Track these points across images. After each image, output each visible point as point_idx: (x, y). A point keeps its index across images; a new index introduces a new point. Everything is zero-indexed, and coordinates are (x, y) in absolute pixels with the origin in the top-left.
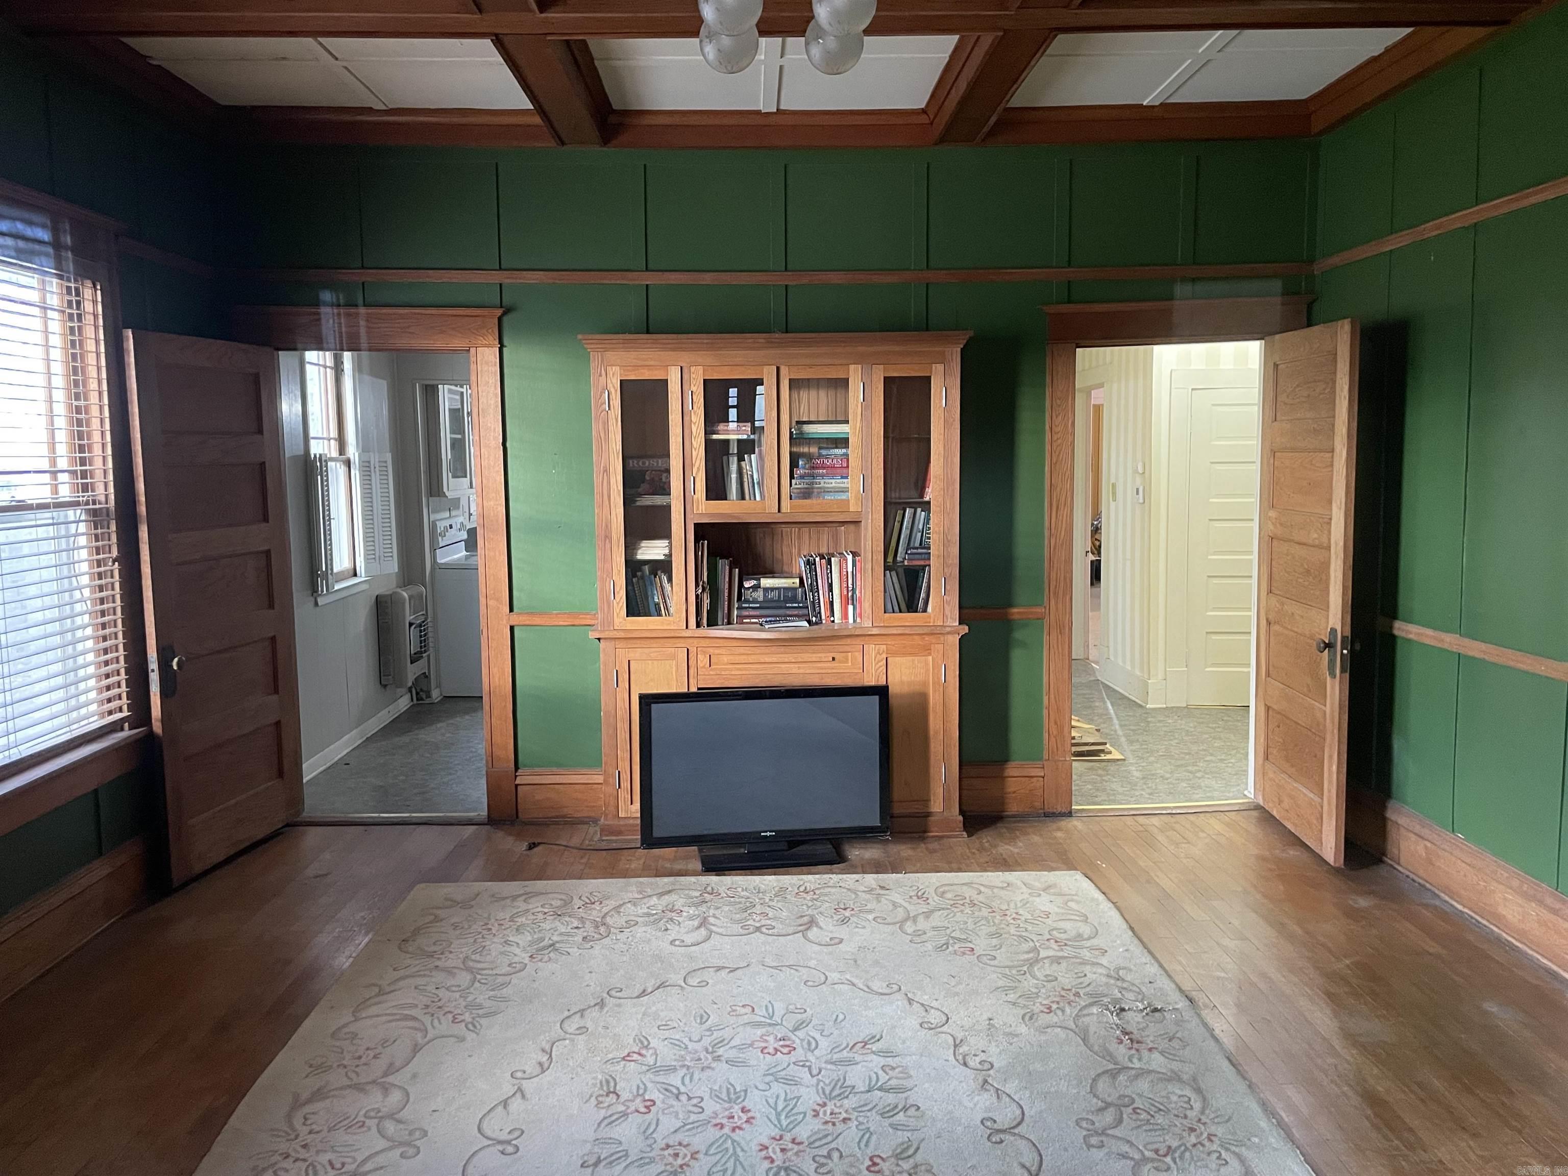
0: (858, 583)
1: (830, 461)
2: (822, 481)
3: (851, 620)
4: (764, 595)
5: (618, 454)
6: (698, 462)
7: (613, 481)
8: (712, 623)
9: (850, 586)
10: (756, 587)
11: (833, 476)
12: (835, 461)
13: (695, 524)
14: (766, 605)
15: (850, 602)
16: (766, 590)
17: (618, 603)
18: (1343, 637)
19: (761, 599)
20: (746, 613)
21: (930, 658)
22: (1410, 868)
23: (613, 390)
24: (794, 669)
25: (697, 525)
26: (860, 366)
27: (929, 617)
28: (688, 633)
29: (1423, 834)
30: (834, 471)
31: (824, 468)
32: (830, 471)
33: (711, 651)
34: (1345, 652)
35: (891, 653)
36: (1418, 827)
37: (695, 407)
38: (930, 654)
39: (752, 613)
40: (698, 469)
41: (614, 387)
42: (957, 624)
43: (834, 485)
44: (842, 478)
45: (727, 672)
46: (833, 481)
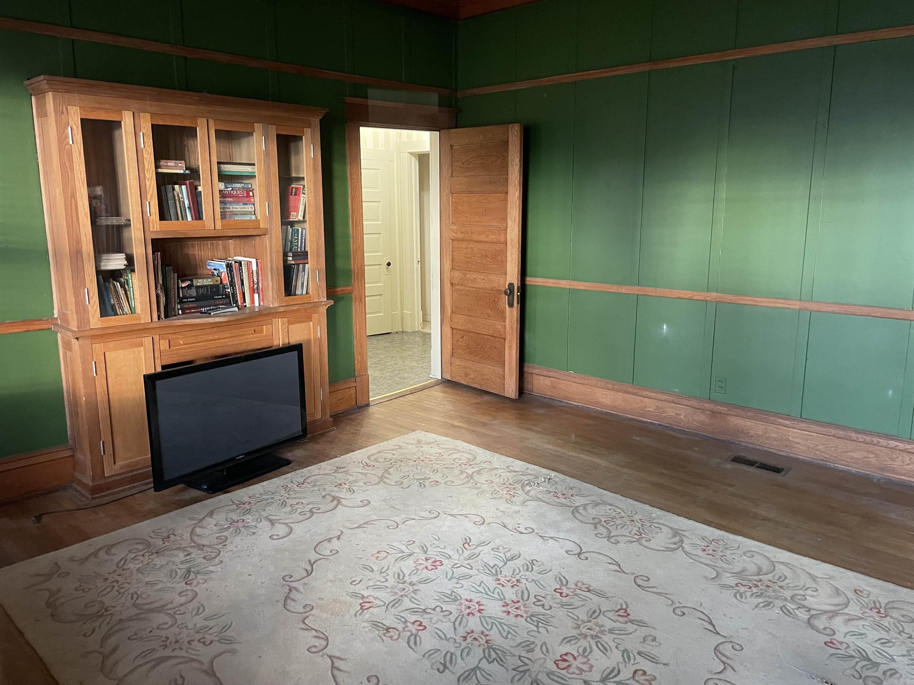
0: (260, 278)
1: (235, 192)
2: (231, 207)
3: (257, 304)
4: (197, 291)
5: (83, 182)
6: (151, 189)
7: (80, 204)
8: (166, 316)
9: (255, 280)
10: (189, 287)
11: (238, 203)
12: (238, 192)
13: (152, 239)
14: (198, 299)
15: (256, 291)
16: (198, 287)
17: (92, 307)
18: (518, 287)
19: (195, 294)
20: (186, 306)
21: (311, 323)
22: (540, 392)
23: (74, 127)
24: (228, 341)
25: (153, 240)
26: (261, 124)
27: (310, 297)
28: (154, 325)
29: (550, 375)
30: (239, 199)
31: (230, 197)
32: (235, 199)
33: (170, 336)
34: (519, 294)
35: (290, 323)
36: (545, 372)
37: (146, 145)
38: (311, 321)
39: (191, 305)
40: (152, 195)
41: (75, 124)
42: (326, 300)
43: (239, 209)
44: (244, 204)
45: (183, 351)
46: (238, 207)
